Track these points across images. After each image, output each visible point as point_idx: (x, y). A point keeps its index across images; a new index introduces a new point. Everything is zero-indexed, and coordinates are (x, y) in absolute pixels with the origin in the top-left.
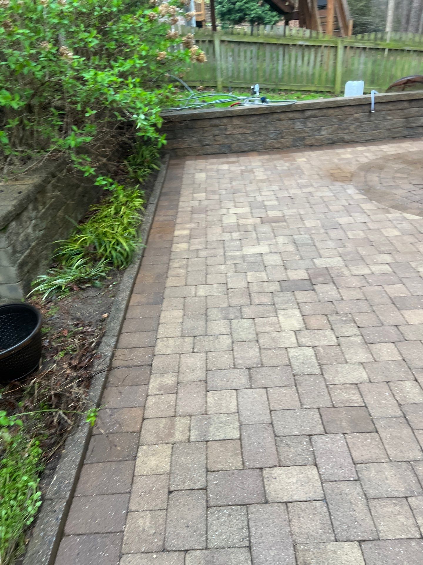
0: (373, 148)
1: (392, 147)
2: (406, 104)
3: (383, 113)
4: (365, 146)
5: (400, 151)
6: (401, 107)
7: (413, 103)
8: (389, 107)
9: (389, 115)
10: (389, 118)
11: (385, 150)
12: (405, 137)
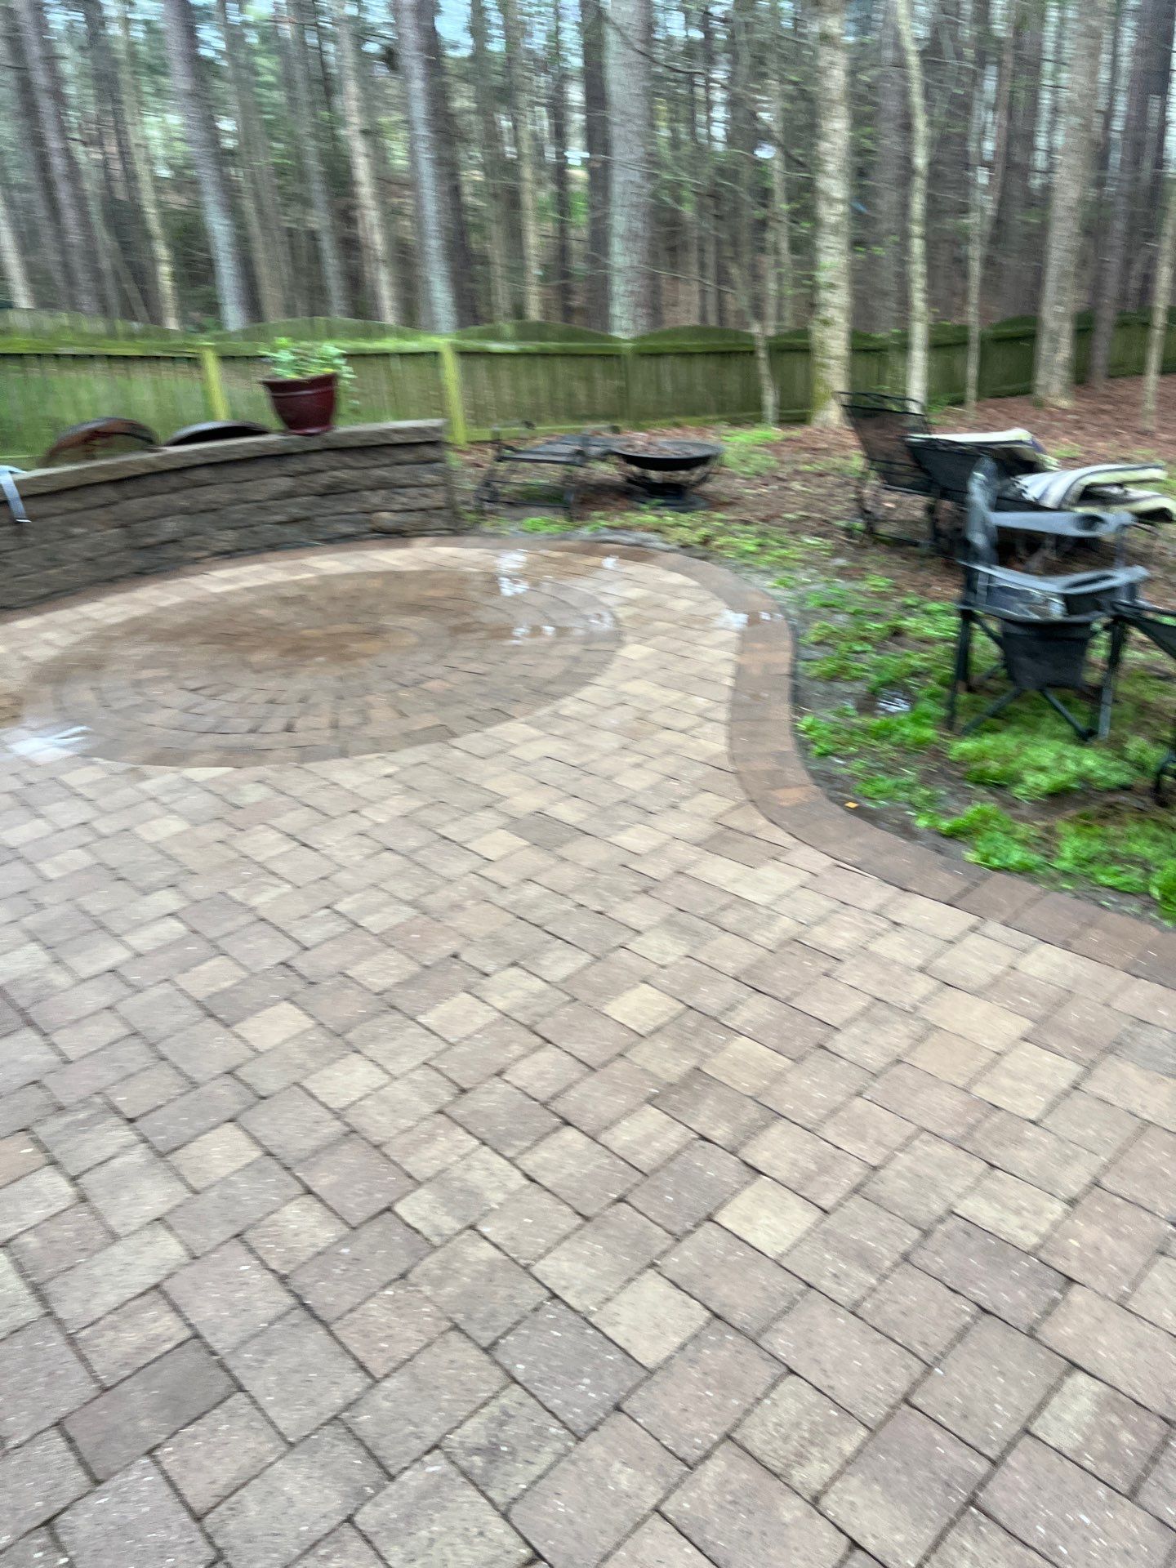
0: (63, 615)
1: (113, 605)
2: (109, 493)
3: (56, 520)
4: (38, 614)
5: (138, 611)
6: (102, 502)
7: (129, 488)
8: (65, 503)
9: (73, 524)
10: (77, 531)
11: (96, 615)
12: (141, 575)
